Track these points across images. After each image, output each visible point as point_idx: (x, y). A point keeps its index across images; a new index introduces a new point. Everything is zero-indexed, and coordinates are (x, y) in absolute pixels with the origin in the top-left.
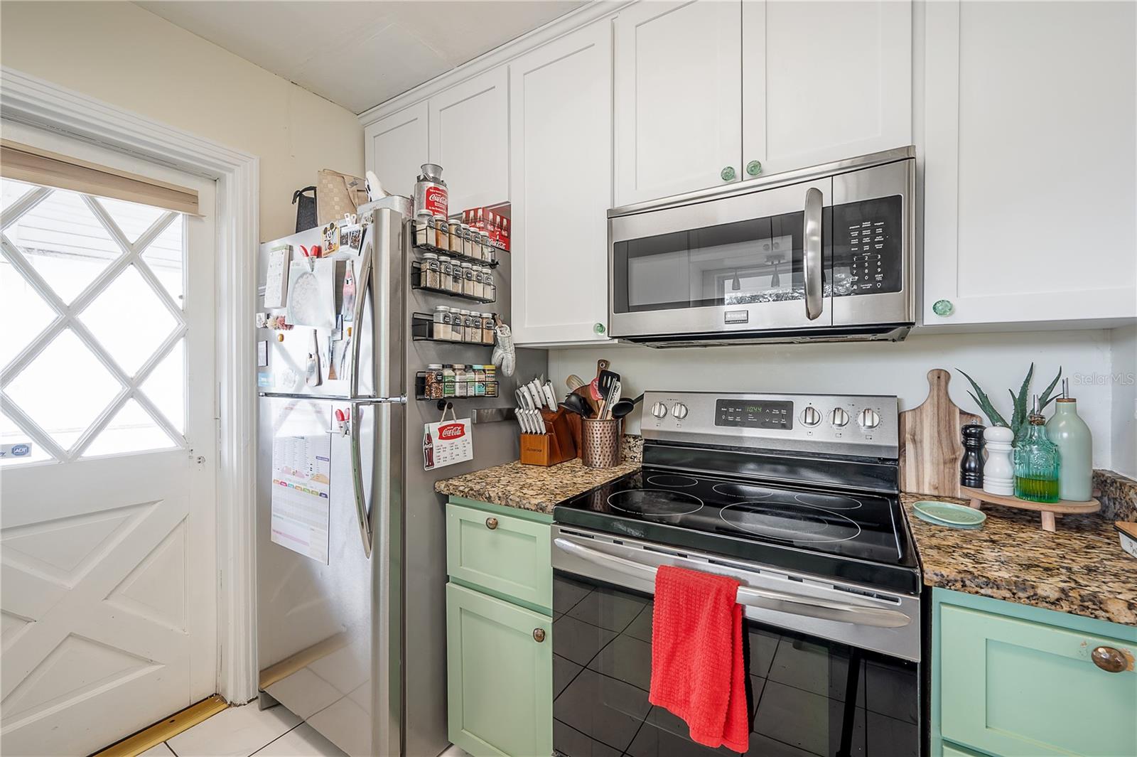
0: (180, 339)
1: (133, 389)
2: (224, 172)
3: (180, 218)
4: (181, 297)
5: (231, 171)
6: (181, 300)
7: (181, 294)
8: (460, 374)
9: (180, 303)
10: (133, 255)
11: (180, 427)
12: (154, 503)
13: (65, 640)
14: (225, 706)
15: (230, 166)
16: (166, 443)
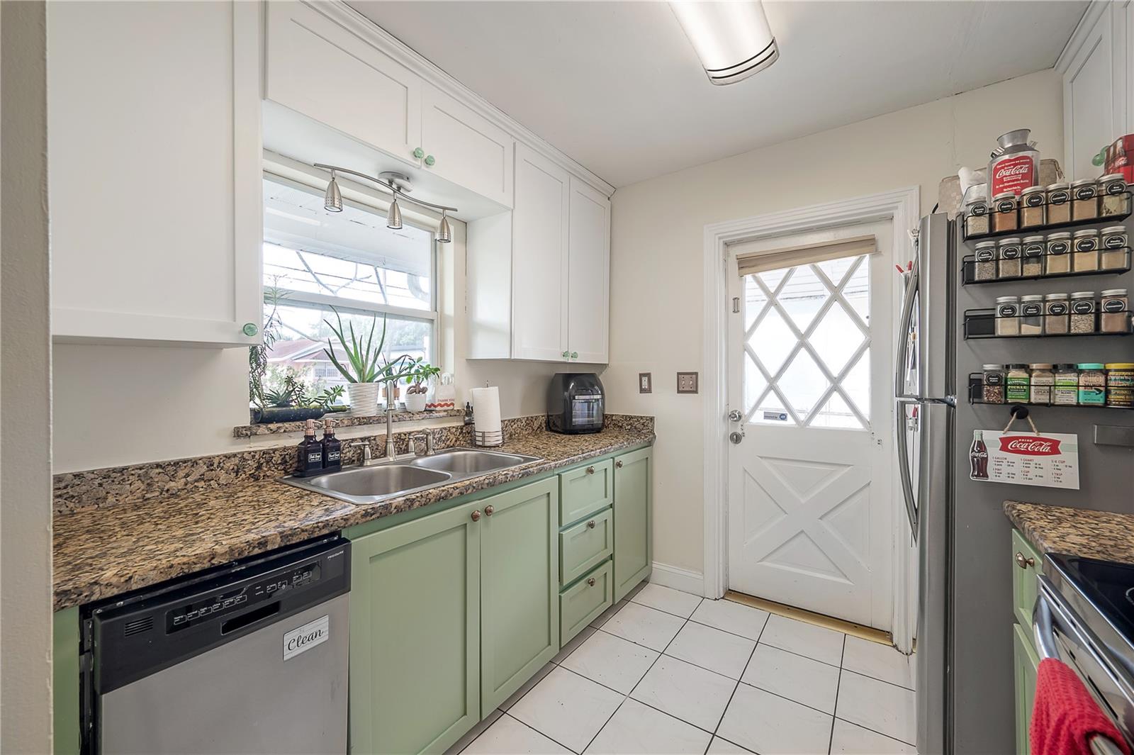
0: (865, 349)
1: (835, 385)
2: (891, 212)
3: (867, 259)
4: (867, 317)
5: (897, 208)
6: (868, 320)
7: (868, 315)
8: (1037, 376)
9: (866, 322)
10: (836, 294)
11: (867, 417)
12: (849, 466)
13: (797, 535)
14: (891, 644)
15: (895, 205)
16: (855, 424)
